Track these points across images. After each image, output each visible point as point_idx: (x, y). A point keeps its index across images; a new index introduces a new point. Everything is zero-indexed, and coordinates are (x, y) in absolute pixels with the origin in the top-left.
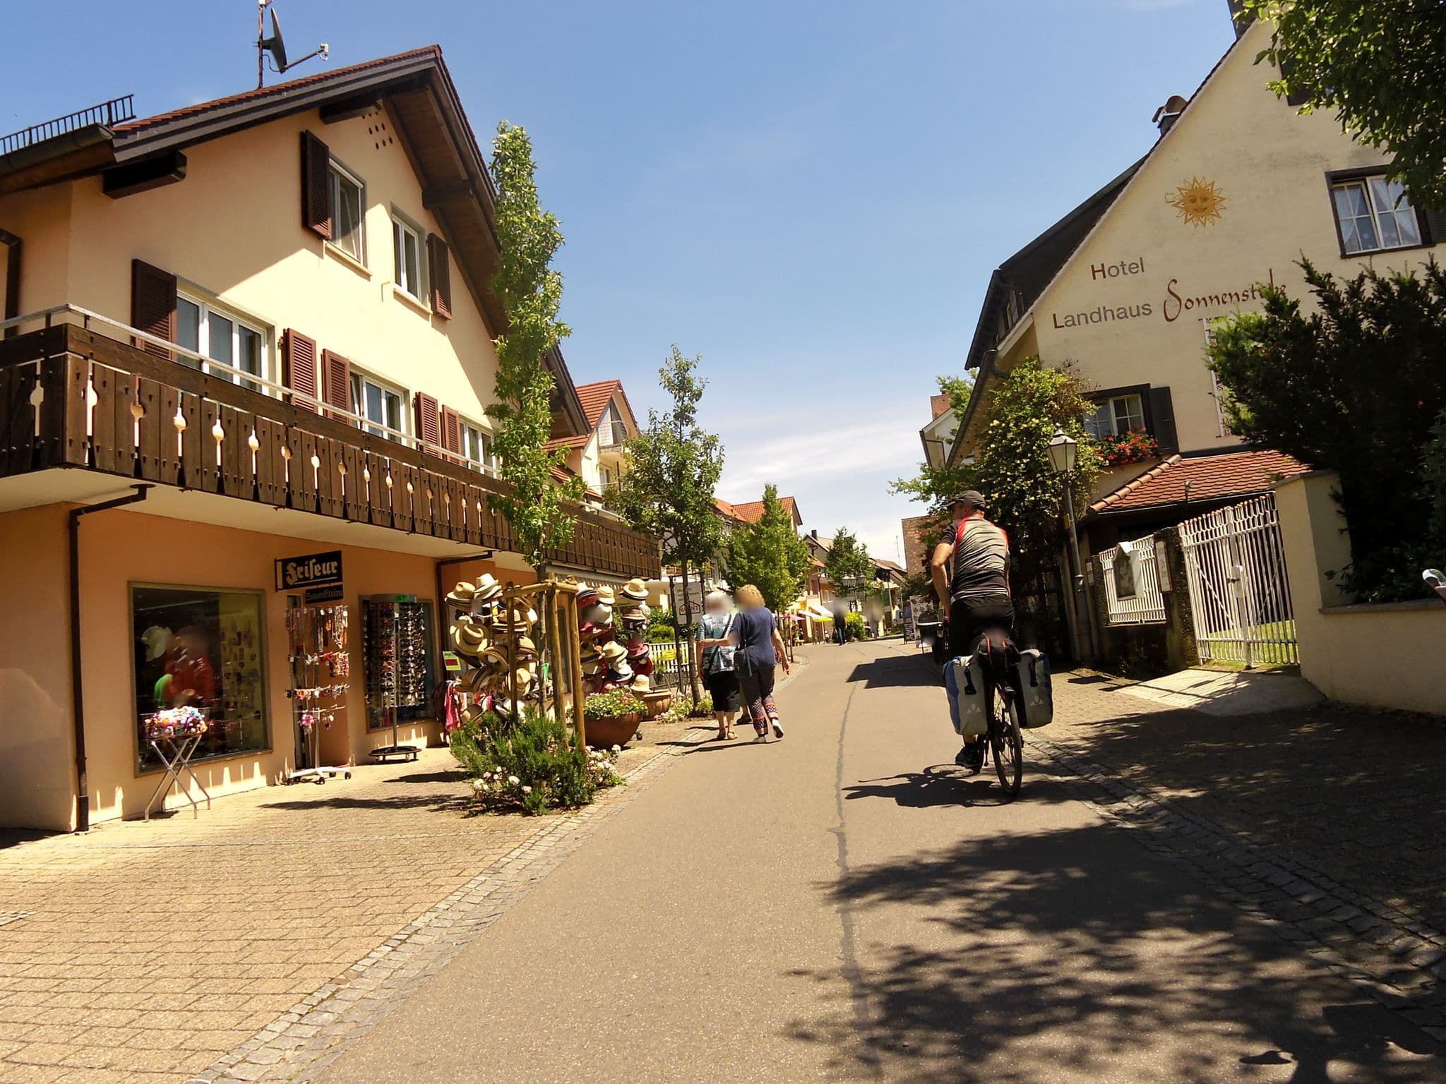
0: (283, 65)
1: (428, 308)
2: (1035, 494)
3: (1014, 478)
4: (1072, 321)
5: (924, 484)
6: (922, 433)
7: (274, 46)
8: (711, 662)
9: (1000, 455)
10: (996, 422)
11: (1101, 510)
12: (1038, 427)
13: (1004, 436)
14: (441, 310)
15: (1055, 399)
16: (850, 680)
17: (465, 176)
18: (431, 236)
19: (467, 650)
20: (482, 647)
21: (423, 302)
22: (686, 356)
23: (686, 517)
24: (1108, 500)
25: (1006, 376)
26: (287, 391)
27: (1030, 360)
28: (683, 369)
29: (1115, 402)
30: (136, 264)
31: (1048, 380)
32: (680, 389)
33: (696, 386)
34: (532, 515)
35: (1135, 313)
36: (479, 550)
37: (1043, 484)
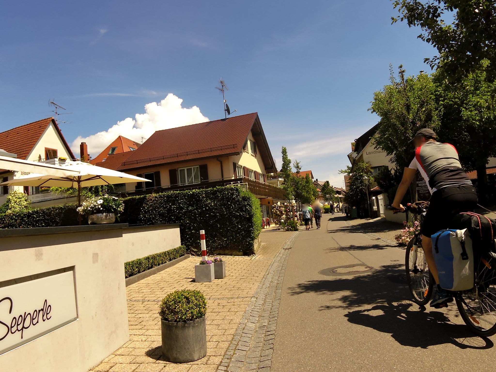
0: (229, 113)
1: (254, 155)
2: (362, 187)
3: (358, 184)
4: (370, 153)
5: (348, 171)
6: (348, 156)
7: (228, 110)
8: (304, 217)
9: (355, 179)
10: (355, 173)
11: (373, 190)
12: (362, 174)
13: (356, 176)
14: (256, 155)
15: (366, 169)
16: (328, 220)
17: (260, 131)
18: (254, 142)
19: (276, 213)
20: (278, 213)
21: (253, 154)
22: (298, 162)
23: (300, 191)
24: (374, 188)
25: (357, 164)
26: (245, 177)
27: (362, 161)
28: (298, 164)
29: (378, 169)
30: (233, 163)
31: (365, 165)
32: (297, 168)
33: (300, 167)
34: (289, 197)
35: (382, 152)
36: (266, 197)
37: (363, 185)
